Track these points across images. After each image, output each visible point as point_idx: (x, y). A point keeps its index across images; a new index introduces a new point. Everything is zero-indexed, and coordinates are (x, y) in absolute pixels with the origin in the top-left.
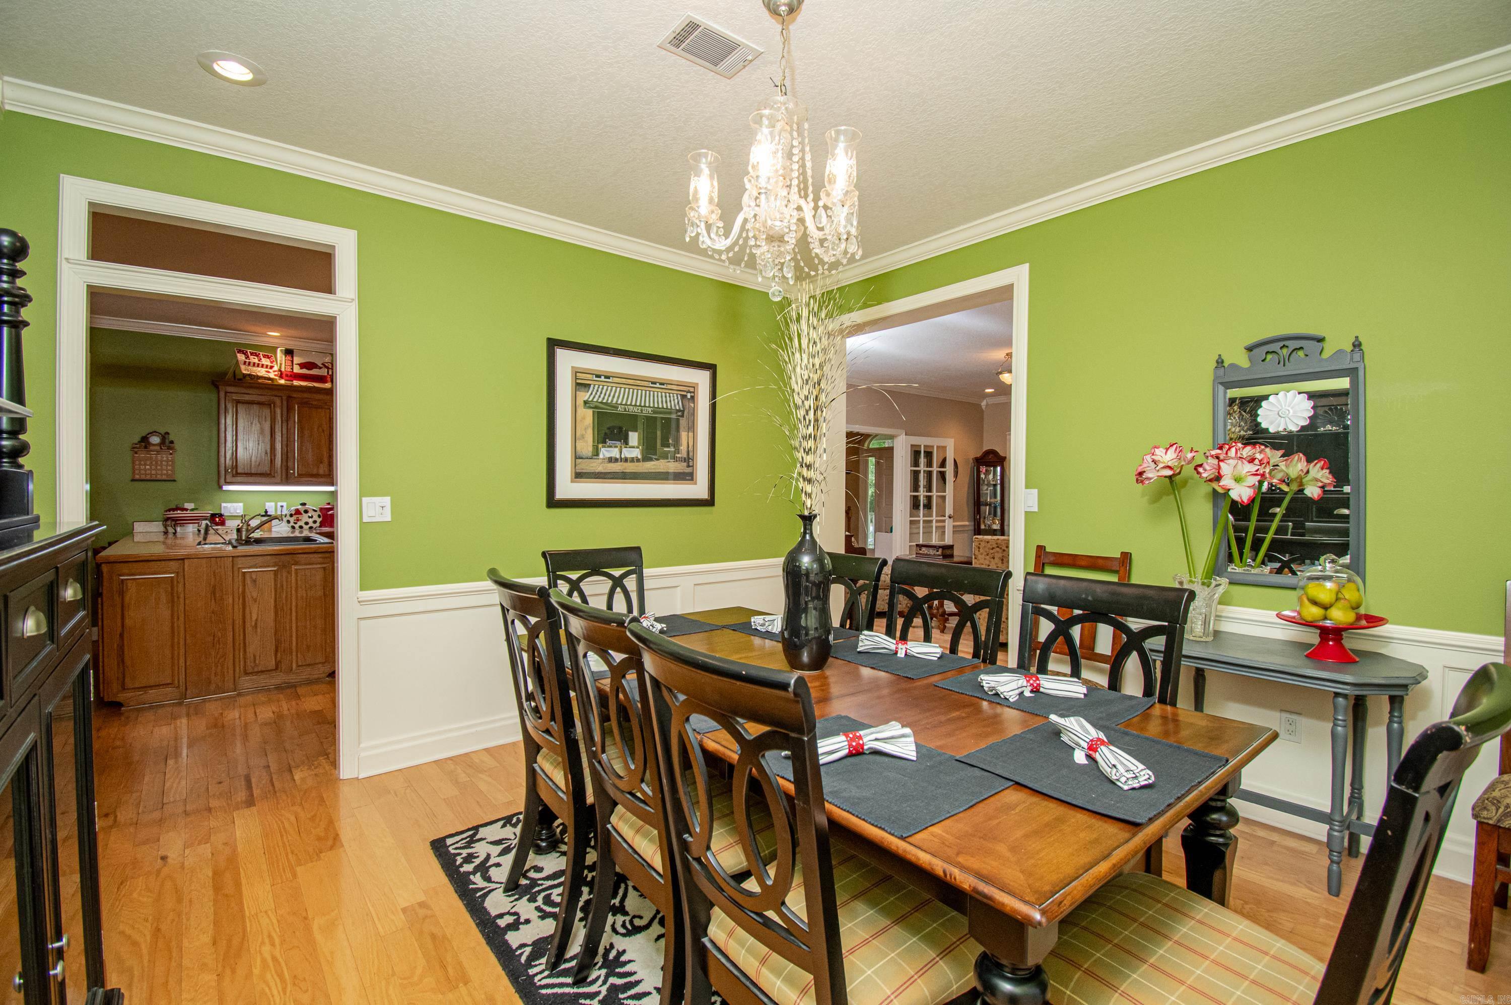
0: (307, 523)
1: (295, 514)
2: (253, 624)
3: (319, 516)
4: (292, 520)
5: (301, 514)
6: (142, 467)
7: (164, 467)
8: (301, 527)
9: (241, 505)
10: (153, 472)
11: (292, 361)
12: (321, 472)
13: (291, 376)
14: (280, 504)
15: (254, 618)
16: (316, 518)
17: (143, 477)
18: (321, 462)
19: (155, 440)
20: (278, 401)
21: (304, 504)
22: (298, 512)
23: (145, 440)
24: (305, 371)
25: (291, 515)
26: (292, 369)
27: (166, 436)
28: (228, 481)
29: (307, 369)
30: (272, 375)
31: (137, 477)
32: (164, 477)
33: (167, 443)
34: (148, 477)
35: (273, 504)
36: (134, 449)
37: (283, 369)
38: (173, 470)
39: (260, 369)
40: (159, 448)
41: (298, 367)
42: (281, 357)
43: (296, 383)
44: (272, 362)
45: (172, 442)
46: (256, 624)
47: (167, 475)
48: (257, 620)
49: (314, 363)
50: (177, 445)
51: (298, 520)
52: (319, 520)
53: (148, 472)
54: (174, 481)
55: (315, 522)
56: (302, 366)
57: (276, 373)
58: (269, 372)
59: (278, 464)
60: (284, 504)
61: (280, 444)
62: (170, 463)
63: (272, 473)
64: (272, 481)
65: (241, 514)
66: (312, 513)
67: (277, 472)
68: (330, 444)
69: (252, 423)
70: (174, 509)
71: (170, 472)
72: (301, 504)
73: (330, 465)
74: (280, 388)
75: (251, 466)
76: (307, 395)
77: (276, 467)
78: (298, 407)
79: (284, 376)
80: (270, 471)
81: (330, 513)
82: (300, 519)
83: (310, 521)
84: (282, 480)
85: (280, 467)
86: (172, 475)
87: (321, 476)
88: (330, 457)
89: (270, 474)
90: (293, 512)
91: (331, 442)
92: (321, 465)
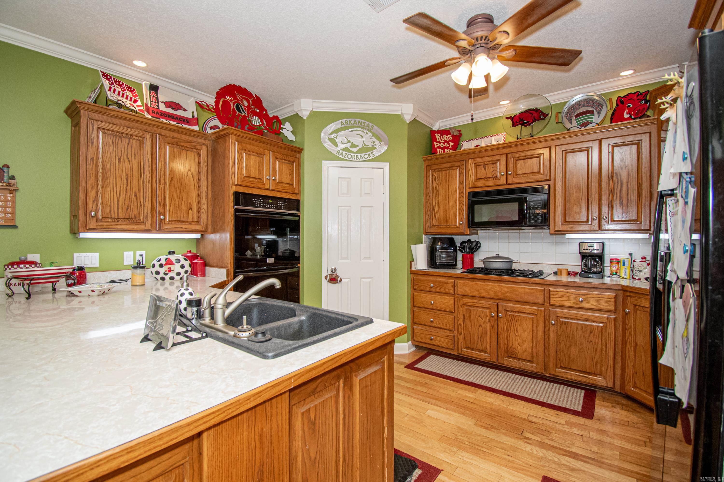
0: (178, 274)
1: (166, 264)
3: (189, 266)
4: (162, 271)
5: (172, 263)
7: (2, 209)
8: (172, 278)
9: (97, 254)
11: (157, 98)
12: (190, 219)
13: (158, 113)
14: (138, 253)
16: (187, 268)
18: (191, 209)
20: (148, 137)
21: (172, 253)
22: (169, 262)
25: (161, 266)
26: (158, 106)
27: (5, 169)
28: (92, 226)
29: (172, 109)
30: (137, 109)
32: (3, 223)
33: (7, 181)
35: (132, 253)
37: (148, 105)
38: (13, 213)
39: (124, 99)
41: (163, 105)
42: (146, 92)
43: (164, 121)
44: (135, 96)
45: (13, 178)
47: (6, 219)
49: (178, 104)
50: (20, 183)
51: (169, 271)
52: (189, 270)
54: (15, 227)
55: (186, 272)
56: (168, 104)
57: (143, 108)
58: (133, 106)
59: (147, 208)
60: (143, 253)
61: (150, 186)
62: (9, 204)
63: (141, 218)
64: (141, 227)
65: (98, 266)
66: (183, 262)
67: (146, 217)
68: (198, 190)
69: (119, 159)
70: (18, 263)
71: (9, 216)
72: (169, 253)
73: (199, 211)
74: (148, 123)
75: (118, 209)
76: (176, 135)
77: (146, 211)
78: (169, 147)
79: (151, 112)
80: (139, 216)
81: (196, 261)
82: (172, 269)
83: (182, 271)
84: (152, 227)
85: (149, 212)
86: (13, 219)
87: (190, 223)
88: (198, 203)
89: (139, 219)
90: (163, 262)
91: (199, 187)
92: (190, 211)
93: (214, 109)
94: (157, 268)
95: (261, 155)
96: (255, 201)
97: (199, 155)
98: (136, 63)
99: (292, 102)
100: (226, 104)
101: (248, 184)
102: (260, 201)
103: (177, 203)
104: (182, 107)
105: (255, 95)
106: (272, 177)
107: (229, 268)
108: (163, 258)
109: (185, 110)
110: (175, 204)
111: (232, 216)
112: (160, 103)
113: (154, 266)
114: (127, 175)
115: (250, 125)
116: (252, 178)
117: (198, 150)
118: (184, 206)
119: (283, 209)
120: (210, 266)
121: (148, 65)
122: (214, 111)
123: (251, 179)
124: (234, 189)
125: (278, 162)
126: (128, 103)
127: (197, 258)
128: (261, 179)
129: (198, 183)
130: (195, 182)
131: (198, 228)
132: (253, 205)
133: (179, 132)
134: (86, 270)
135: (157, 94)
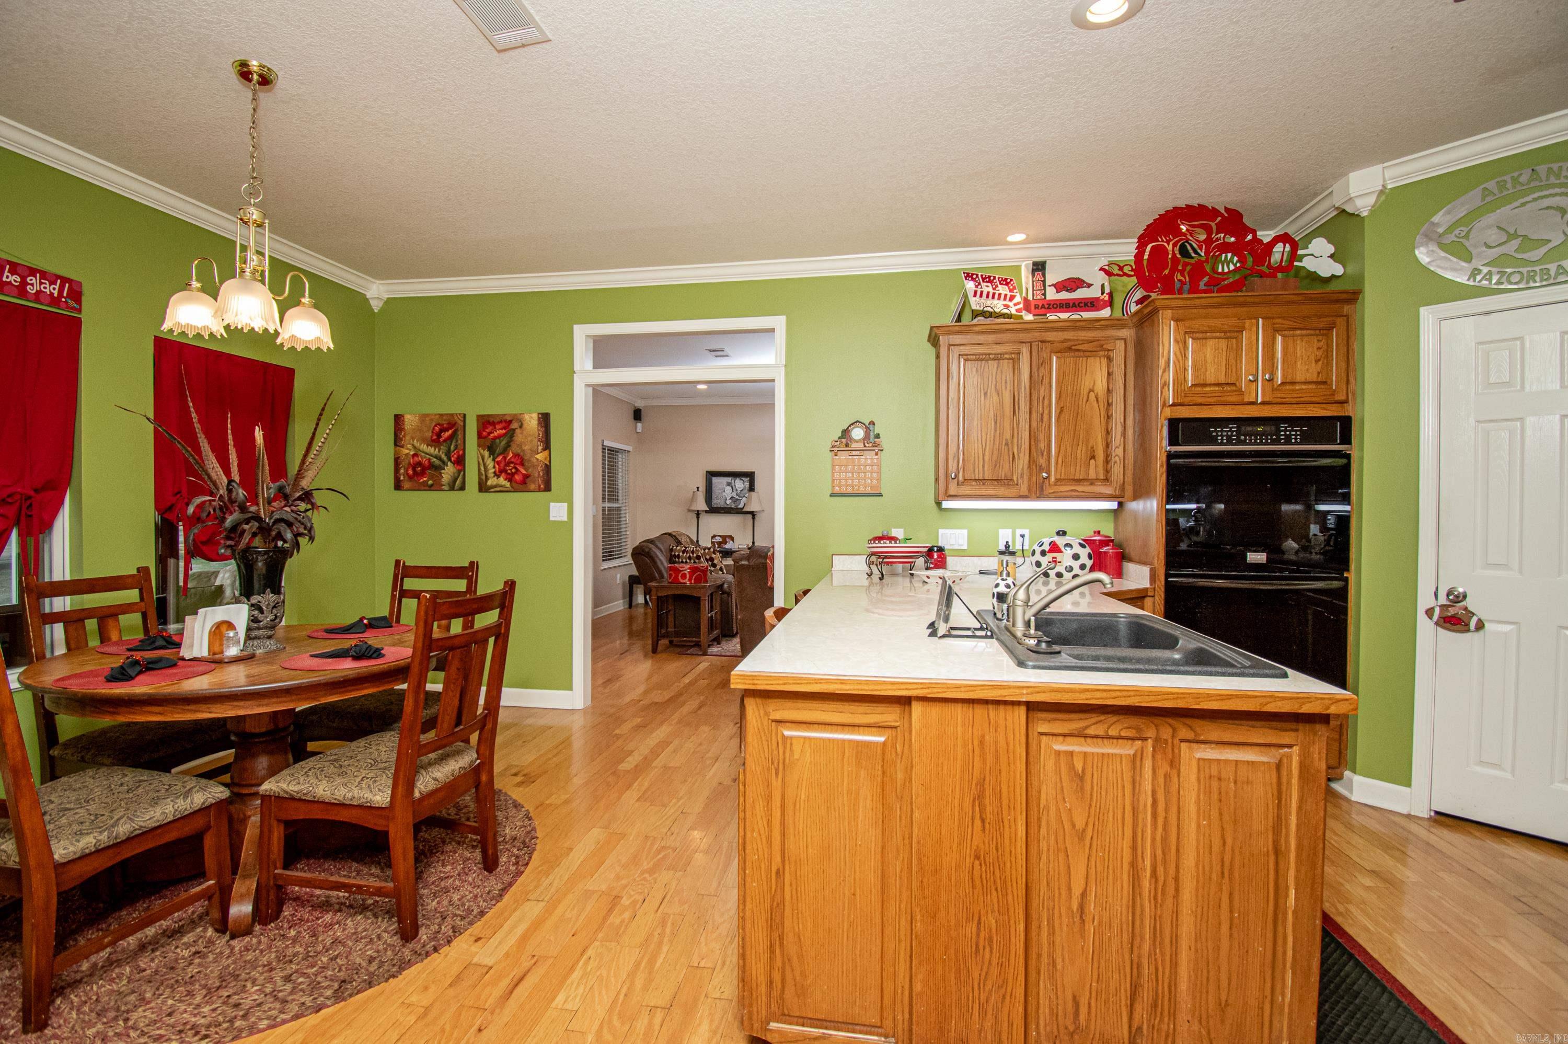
0: (1070, 569)
1: (1050, 551)
2: (1075, 906)
3: (1090, 557)
4: (1045, 561)
5: (1060, 551)
6: (843, 475)
7: (868, 475)
8: (1059, 575)
9: (965, 532)
10: (856, 482)
11: (1044, 282)
12: (1092, 475)
13: (1043, 306)
14: (1019, 532)
15: (1077, 890)
16: (1084, 559)
17: (843, 490)
18: (1093, 457)
19: (858, 433)
20: (1025, 351)
21: (1062, 533)
22: (1054, 548)
23: (846, 433)
24: (1064, 295)
25: (1043, 553)
26: (1044, 294)
27: (871, 427)
28: (952, 491)
29: (1067, 291)
30: (1013, 310)
31: (837, 489)
32: (869, 490)
33: (872, 440)
34: (850, 490)
35: (1009, 531)
36: (834, 451)
37: (1030, 297)
38: (878, 480)
39: (996, 301)
40: (861, 445)
41: (1053, 289)
42: (1027, 277)
43: (1051, 317)
44: (1011, 291)
45: (878, 436)
46: (1082, 908)
47: (872, 486)
48: (1084, 894)
49: (1078, 279)
50: (884, 441)
51: (1056, 563)
52: (1089, 563)
53: (850, 482)
54: (880, 495)
55: (1083, 567)
56: (1060, 286)
57: (1021, 306)
58: (1007, 306)
59: (1023, 462)
60: (1026, 532)
61: (1027, 427)
62: (875, 468)
63: (1015, 479)
64: (1013, 491)
65: (965, 547)
66: (1077, 549)
67: (1022, 476)
68: (1107, 423)
69: (985, 394)
70: (880, 539)
71: (875, 482)
72: (1058, 533)
73: (1107, 460)
74: (1027, 328)
75: (983, 467)
76: (1069, 335)
77: (1020, 467)
78: (1057, 357)
79: (1033, 308)
80: (1012, 475)
81: (1104, 549)
82: (1058, 560)
83: (1076, 565)
84: (1029, 491)
85: (1026, 467)
86: (878, 487)
87: (1092, 482)
88: (1108, 445)
89: (1012, 480)
90: (1046, 547)
91: (1109, 417)
92: (1092, 461)
93: (1132, 270)
94: (1038, 557)
95: (1233, 334)
96: (1217, 432)
97: (1110, 359)
98: (1011, 239)
99: (1328, 188)
100: (1159, 252)
101: (1200, 400)
102: (1231, 431)
103: (1069, 449)
104: (1084, 282)
105: (1226, 209)
106: (1264, 375)
107: (1156, 565)
108: (1047, 541)
109: (1089, 286)
110: (1066, 451)
111: (1162, 466)
112: (1047, 288)
113: (1033, 553)
114: (996, 416)
115: (1211, 277)
116: (1210, 385)
117: (1108, 350)
118: (1081, 453)
119: (1296, 443)
120: (1130, 560)
121: (1028, 235)
122: (1132, 273)
123: (1207, 389)
124: (1168, 413)
125: (1279, 339)
126: (998, 306)
127: (1108, 545)
128: (1234, 384)
129: (1107, 410)
130: (1101, 407)
131: (1108, 491)
132: (1213, 441)
133: (1074, 329)
134: (947, 552)
135: (1044, 276)
